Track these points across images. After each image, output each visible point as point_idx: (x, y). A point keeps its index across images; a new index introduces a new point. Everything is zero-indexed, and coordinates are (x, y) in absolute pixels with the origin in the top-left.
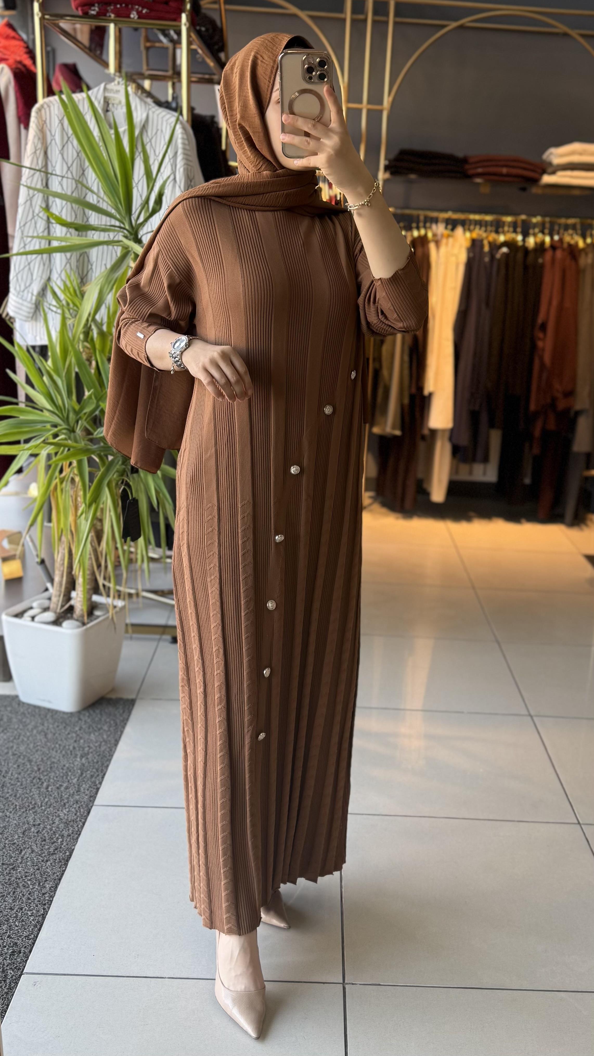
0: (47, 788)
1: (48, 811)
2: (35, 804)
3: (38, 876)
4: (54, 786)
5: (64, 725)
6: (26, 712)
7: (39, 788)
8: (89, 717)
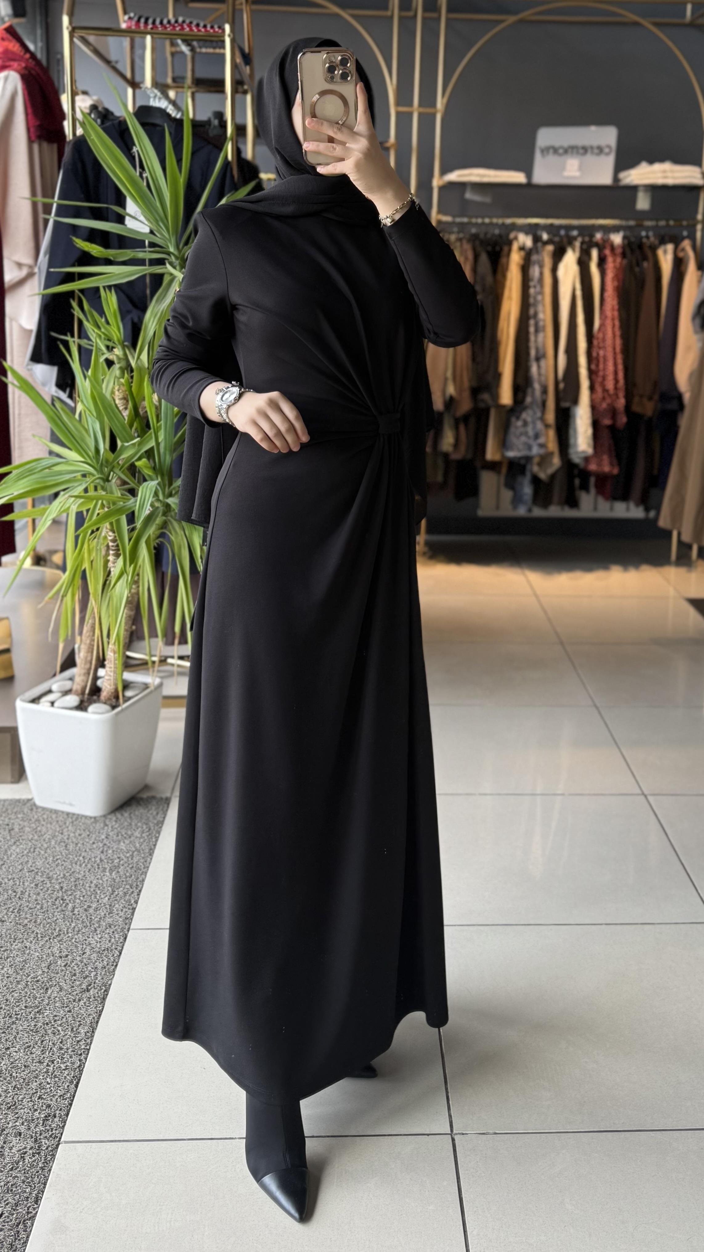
0: (72, 911)
1: (76, 939)
2: (60, 931)
3: (70, 1019)
4: (81, 907)
5: (88, 833)
6: (41, 819)
7: (63, 911)
8: (116, 821)
